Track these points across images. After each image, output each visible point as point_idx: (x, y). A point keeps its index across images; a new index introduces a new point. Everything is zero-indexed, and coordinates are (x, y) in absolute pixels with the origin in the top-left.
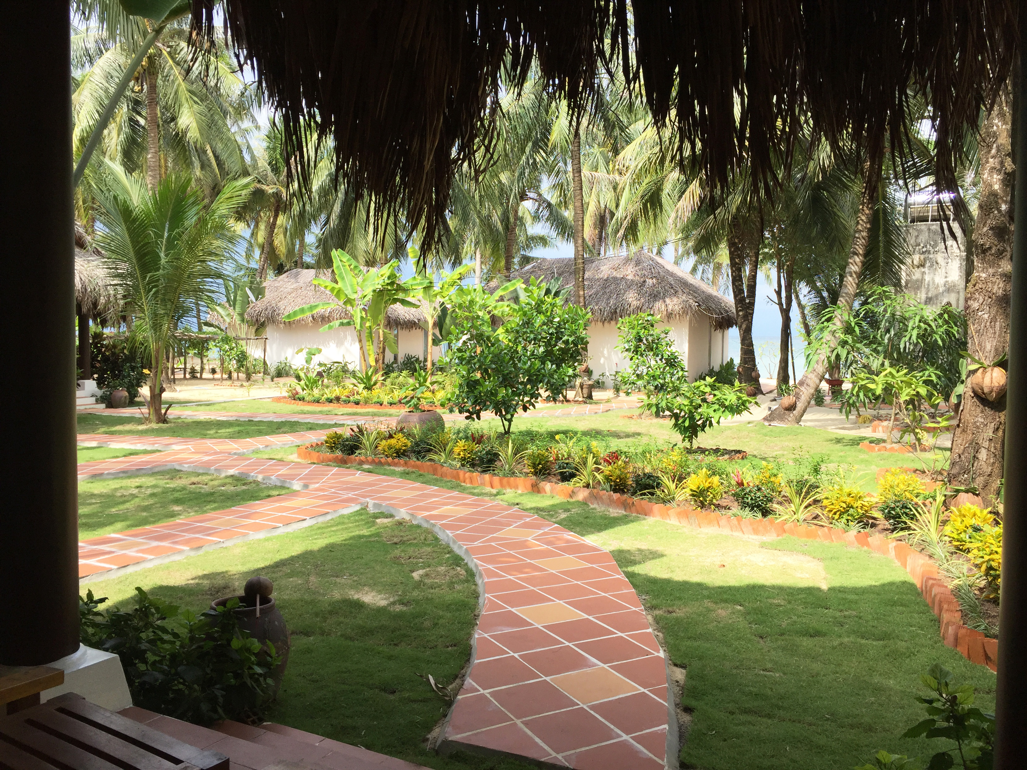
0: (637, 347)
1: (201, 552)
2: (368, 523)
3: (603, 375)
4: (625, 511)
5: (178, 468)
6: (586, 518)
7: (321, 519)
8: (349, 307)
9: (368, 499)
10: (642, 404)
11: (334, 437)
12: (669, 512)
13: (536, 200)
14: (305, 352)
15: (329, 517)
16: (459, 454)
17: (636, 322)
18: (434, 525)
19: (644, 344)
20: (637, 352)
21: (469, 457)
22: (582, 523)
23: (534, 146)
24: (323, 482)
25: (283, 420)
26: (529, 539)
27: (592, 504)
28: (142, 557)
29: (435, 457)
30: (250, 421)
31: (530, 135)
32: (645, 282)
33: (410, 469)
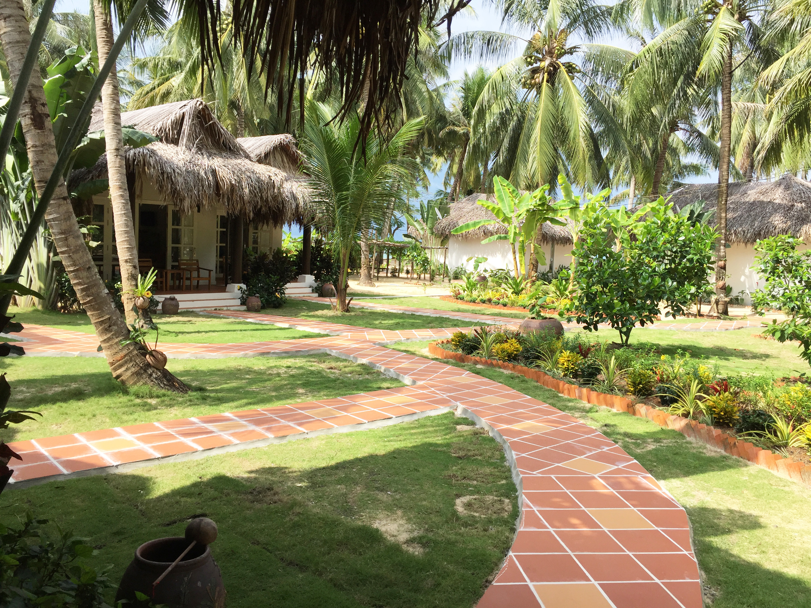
0: (774, 269)
1: (284, 441)
2: (447, 429)
3: (742, 292)
4: (725, 450)
5: (328, 352)
6: (677, 454)
7: (407, 419)
8: (506, 224)
9: (458, 403)
10: (767, 329)
11: (459, 337)
12: (778, 462)
13: (687, 131)
14: (473, 260)
15: (415, 417)
16: (563, 364)
17: (774, 244)
18: (505, 442)
19: (782, 265)
20: (774, 273)
21: (572, 368)
22: (668, 460)
23: (685, 79)
24: (430, 380)
25: (438, 316)
26: (596, 476)
27: (689, 436)
28: (230, 441)
29: (542, 364)
30: (412, 315)
31: (682, 69)
32: (793, 206)
33: (516, 374)
